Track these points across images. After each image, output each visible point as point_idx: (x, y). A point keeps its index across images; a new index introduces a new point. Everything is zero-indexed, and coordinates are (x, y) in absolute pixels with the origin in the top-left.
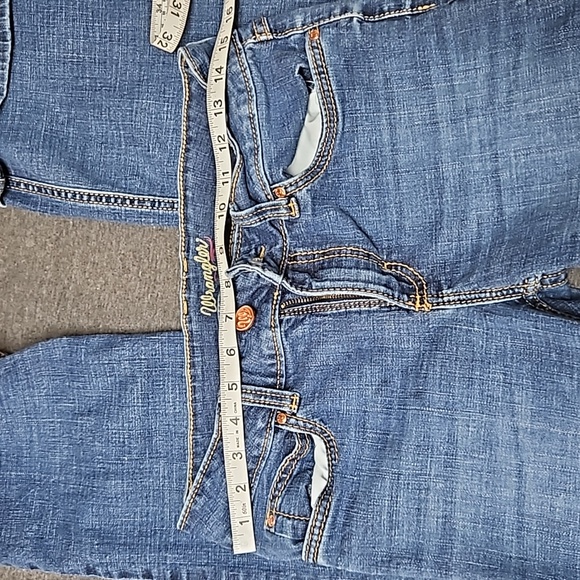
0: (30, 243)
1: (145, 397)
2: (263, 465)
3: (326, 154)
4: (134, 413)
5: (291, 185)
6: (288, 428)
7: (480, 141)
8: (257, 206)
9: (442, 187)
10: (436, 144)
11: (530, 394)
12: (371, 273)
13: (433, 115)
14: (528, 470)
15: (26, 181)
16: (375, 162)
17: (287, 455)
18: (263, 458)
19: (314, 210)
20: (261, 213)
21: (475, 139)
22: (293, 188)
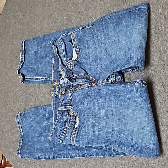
0: (30, 91)
1: (48, 118)
4: (46, 122)
8: (65, 67)
10: (96, 51)
14: (115, 120)
15: (28, 78)
21: (103, 49)
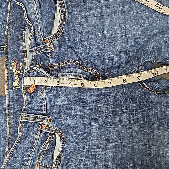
2: (36, 145)
3: (62, 28)
5: (50, 38)
6: (45, 131)
7: (120, 22)
8: (39, 46)
9: (105, 39)
11: (137, 117)
12: (81, 70)
13: (102, 12)
16: (80, 30)
17: (45, 141)
18: (36, 143)
19: (59, 48)
20: (40, 50)
22: (51, 39)
